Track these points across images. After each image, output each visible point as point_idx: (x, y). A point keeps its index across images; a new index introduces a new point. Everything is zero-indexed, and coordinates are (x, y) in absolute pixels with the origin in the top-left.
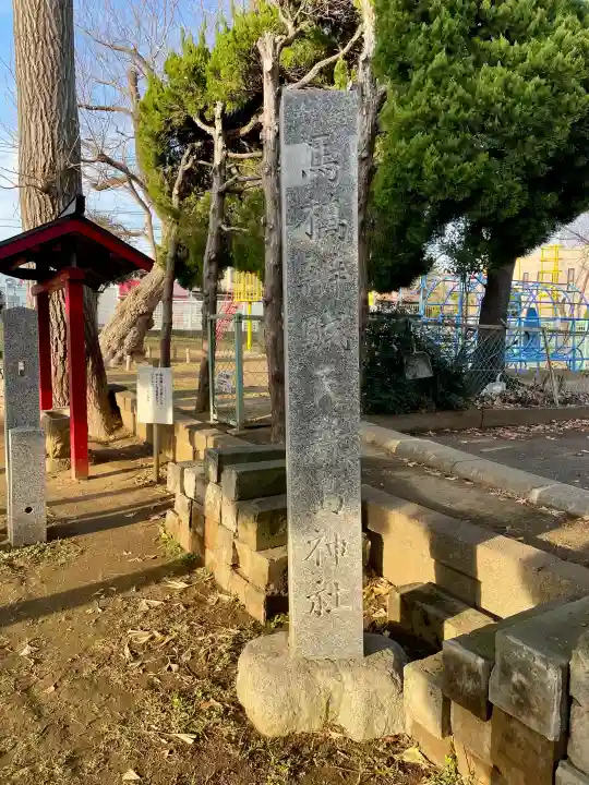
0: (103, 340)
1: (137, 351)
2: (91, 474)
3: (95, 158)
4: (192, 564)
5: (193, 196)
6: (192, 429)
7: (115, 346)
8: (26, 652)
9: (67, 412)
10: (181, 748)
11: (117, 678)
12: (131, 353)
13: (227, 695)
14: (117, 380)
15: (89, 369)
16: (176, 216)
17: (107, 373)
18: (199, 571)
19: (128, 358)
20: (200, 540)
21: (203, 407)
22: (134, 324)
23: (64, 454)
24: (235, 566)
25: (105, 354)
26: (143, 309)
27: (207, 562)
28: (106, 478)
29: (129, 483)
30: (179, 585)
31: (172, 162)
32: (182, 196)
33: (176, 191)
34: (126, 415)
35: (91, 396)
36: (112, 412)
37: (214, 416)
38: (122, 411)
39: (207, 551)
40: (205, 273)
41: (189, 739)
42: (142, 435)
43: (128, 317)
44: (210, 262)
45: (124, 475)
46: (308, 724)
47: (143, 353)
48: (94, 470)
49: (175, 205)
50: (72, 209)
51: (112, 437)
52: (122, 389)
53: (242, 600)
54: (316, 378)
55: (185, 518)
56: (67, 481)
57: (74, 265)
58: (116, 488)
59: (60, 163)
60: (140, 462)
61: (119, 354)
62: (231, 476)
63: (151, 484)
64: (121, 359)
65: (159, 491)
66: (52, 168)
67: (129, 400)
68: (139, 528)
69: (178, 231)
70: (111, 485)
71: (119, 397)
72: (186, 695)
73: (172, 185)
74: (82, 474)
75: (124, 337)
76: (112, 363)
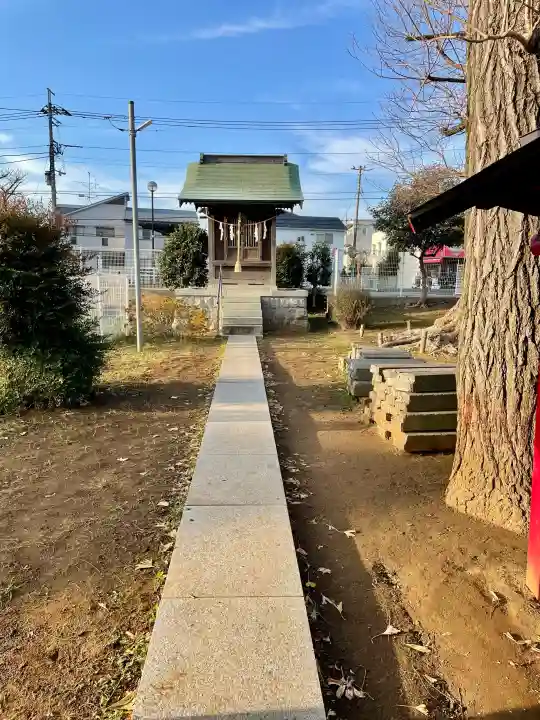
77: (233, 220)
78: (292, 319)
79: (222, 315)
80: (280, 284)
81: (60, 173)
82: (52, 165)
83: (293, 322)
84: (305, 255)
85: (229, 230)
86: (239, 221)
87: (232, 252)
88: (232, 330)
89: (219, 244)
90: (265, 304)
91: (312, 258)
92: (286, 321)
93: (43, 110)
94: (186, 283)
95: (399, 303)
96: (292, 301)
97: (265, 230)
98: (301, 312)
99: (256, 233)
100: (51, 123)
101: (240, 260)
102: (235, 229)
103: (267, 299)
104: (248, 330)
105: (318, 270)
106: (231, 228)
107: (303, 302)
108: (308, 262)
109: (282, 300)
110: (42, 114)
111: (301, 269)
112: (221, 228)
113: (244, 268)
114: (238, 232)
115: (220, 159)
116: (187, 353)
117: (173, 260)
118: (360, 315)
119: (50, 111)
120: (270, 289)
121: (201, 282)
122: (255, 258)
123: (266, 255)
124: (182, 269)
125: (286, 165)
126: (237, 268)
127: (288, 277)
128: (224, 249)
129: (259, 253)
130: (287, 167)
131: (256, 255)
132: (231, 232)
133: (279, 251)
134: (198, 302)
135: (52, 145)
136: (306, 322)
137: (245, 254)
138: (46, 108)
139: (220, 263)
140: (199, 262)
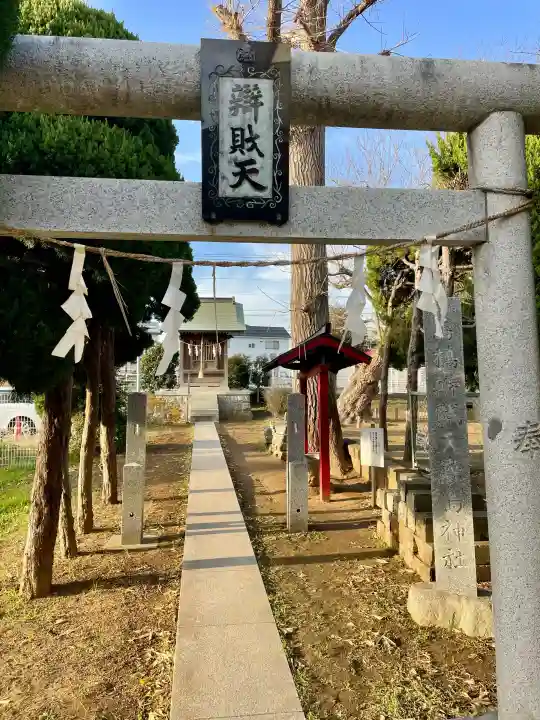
0: (340, 404)
1: (365, 413)
2: (332, 498)
3: (337, 271)
4: (392, 552)
5: (402, 306)
6: (398, 472)
7: (349, 408)
8: (302, 576)
9: (317, 456)
10: (376, 620)
11: (346, 592)
12: (361, 414)
13: (402, 607)
14: (351, 435)
15: (331, 427)
16: (389, 321)
17: (343, 429)
18: (396, 557)
19: (358, 418)
20: (396, 538)
21: (408, 458)
22: (363, 392)
23: (315, 484)
24: (416, 552)
25: (342, 415)
26: (371, 379)
27: (400, 552)
28: (341, 502)
29: (356, 506)
30: (383, 561)
31: (388, 283)
32: (394, 306)
33: (390, 304)
34: (354, 460)
35: (332, 446)
36: (346, 459)
37: (415, 464)
38: (353, 458)
39: (400, 545)
40: (409, 361)
41: (380, 618)
42: (366, 477)
43: (359, 386)
44: (413, 354)
45: (352, 502)
46: (442, 622)
47: (371, 415)
48: (334, 496)
49: (389, 313)
50: (323, 330)
51: (345, 477)
52: (353, 442)
53: (418, 573)
54: (444, 438)
55: (388, 524)
56: (317, 501)
57: (323, 363)
58: (349, 508)
59: (316, 292)
60: (364, 494)
61: (352, 415)
62: (412, 497)
63: (370, 508)
64: (353, 419)
65: (375, 512)
66: (311, 297)
67: (357, 451)
68: (361, 532)
69: (392, 331)
70: (343, 505)
71: (350, 448)
72: (380, 604)
73: (387, 299)
74: (326, 498)
75: (356, 401)
76: (346, 423)
77: (197, 342)
78: (241, 410)
79: (190, 408)
80: (231, 386)
83: (241, 413)
84: (250, 364)
85: (194, 349)
86: (202, 343)
87: (196, 364)
88: (198, 419)
89: (187, 358)
90: (221, 401)
91: (256, 366)
92: (235, 412)
96: (239, 398)
97: (220, 349)
98: (246, 405)
99: (214, 351)
101: (203, 369)
102: (199, 348)
103: (222, 397)
104: (208, 418)
106: (196, 347)
107: (247, 398)
108: (252, 368)
109: (232, 397)
111: (247, 374)
112: (189, 348)
113: (205, 375)
114: (201, 351)
120: (223, 388)
122: (213, 368)
123: (220, 366)
125: (234, 304)
126: (201, 375)
128: (191, 362)
129: (216, 364)
130: (235, 306)
131: (213, 366)
132: (196, 350)
133: (230, 361)
134: (172, 400)
136: (250, 413)
137: (206, 366)
139: (188, 371)
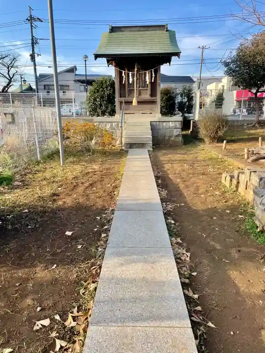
77: (131, 69)
78: (172, 136)
79: (124, 135)
80: (163, 114)
81: (38, 55)
82: (33, 50)
83: (172, 139)
84: (177, 94)
85: (128, 76)
86: (136, 69)
87: (131, 92)
88: (131, 146)
89: (122, 86)
90: (153, 128)
91: (182, 96)
92: (167, 138)
93: (27, 19)
94: (103, 114)
95: (239, 124)
96: (171, 124)
97: (153, 75)
98: (177, 132)
99: (147, 78)
100: (32, 26)
101: (136, 97)
102: (133, 76)
103: (154, 123)
104: (141, 145)
105: (185, 103)
106: (130, 75)
107: (179, 125)
108: (179, 99)
109: (164, 124)
110: (27, 21)
111: (174, 104)
112: (123, 75)
113: (139, 102)
114: (135, 79)
115: (122, 29)
116: (96, 167)
117: (95, 100)
118: (220, 133)
119: (31, 19)
120: (157, 116)
121: (112, 113)
122: (146, 96)
123: (153, 93)
124: (101, 105)
125: (167, 31)
126: (135, 103)
127: (166, 109)
128: (125, 89)
129: (149, 92)
130: (167, 32)
131: (146, 94)
132: (130, 77)
134: (108, 126)
135: (32, 39)
136: (180, 138)
137: (140, 94)
138: (29, 18)
139: (123, 99)
140: (111, 100)
